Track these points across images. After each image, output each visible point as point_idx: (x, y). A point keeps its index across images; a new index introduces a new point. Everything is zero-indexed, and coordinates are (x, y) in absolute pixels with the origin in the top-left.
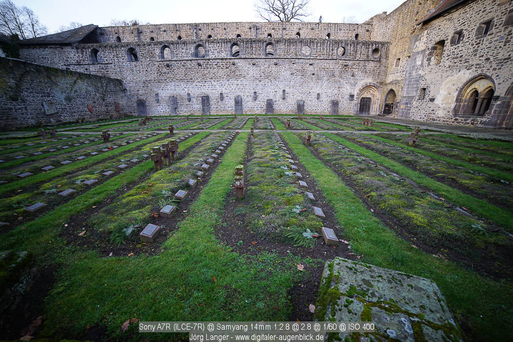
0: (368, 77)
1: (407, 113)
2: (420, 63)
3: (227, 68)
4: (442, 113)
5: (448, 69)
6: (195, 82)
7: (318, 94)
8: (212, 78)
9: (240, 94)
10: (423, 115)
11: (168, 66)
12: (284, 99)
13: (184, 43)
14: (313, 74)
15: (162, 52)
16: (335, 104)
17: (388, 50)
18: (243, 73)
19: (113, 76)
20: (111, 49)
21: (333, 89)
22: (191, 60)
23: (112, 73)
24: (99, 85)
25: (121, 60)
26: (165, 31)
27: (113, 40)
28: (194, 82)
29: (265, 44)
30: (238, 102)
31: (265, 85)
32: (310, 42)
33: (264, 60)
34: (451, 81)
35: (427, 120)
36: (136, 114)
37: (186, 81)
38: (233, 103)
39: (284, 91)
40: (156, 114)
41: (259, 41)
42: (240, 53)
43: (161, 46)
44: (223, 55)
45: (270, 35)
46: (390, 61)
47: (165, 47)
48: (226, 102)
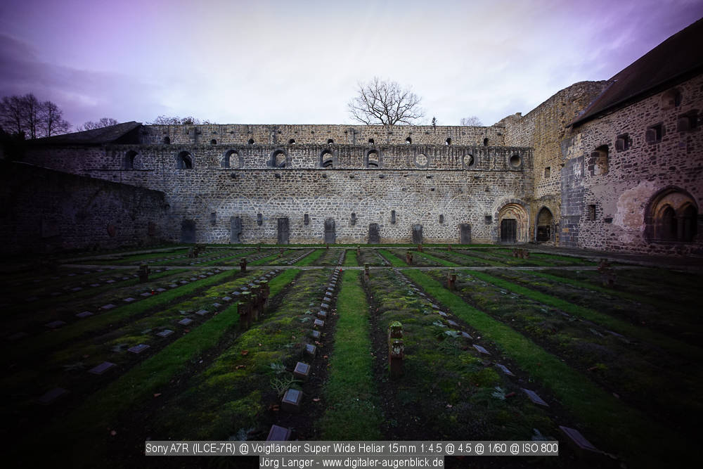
0: (508, 192)
1: (575, 240)
2: (580, 172)
3: (315, 181)
4: (627, 239)
5: (621, 180)
6: (270, 199)
7: (441, 216)
8: (294, 194)
9: (332, 216)
10: (600, 242)
11: (233, 176)
12: (393, 222)
13: (258, 148)
14: (433, 190)
15: (227, 159)
16: (465, 229)
17: (531, 157)
18: (337, 189)
19: (152, 187)
20: (156, 151)
21: (462, 208)
22: (266, 170)
23: (152, 183)
24: (131, 198)
25: (167, 166)
26: (232, 133)
27: (159, 140)
28: (268, 198)
29: (366, 152)
30: (330, 227)
31: (367, 204)
32: (426, 150)
33: (366, 172)
34: (630, 195)
35: (607, 248)
36: (179, 241)
37: (257, 197)
38: (321, 228)
39: (393, 212)
40: (209, 241)
41: (359, 148)
42: (333, 163)
43: (226, 151)
44: (311, 165)
45: (371, 141)
46: (536, 170)
47: (232, 152)
48: (312, 226)
